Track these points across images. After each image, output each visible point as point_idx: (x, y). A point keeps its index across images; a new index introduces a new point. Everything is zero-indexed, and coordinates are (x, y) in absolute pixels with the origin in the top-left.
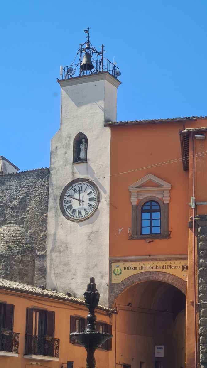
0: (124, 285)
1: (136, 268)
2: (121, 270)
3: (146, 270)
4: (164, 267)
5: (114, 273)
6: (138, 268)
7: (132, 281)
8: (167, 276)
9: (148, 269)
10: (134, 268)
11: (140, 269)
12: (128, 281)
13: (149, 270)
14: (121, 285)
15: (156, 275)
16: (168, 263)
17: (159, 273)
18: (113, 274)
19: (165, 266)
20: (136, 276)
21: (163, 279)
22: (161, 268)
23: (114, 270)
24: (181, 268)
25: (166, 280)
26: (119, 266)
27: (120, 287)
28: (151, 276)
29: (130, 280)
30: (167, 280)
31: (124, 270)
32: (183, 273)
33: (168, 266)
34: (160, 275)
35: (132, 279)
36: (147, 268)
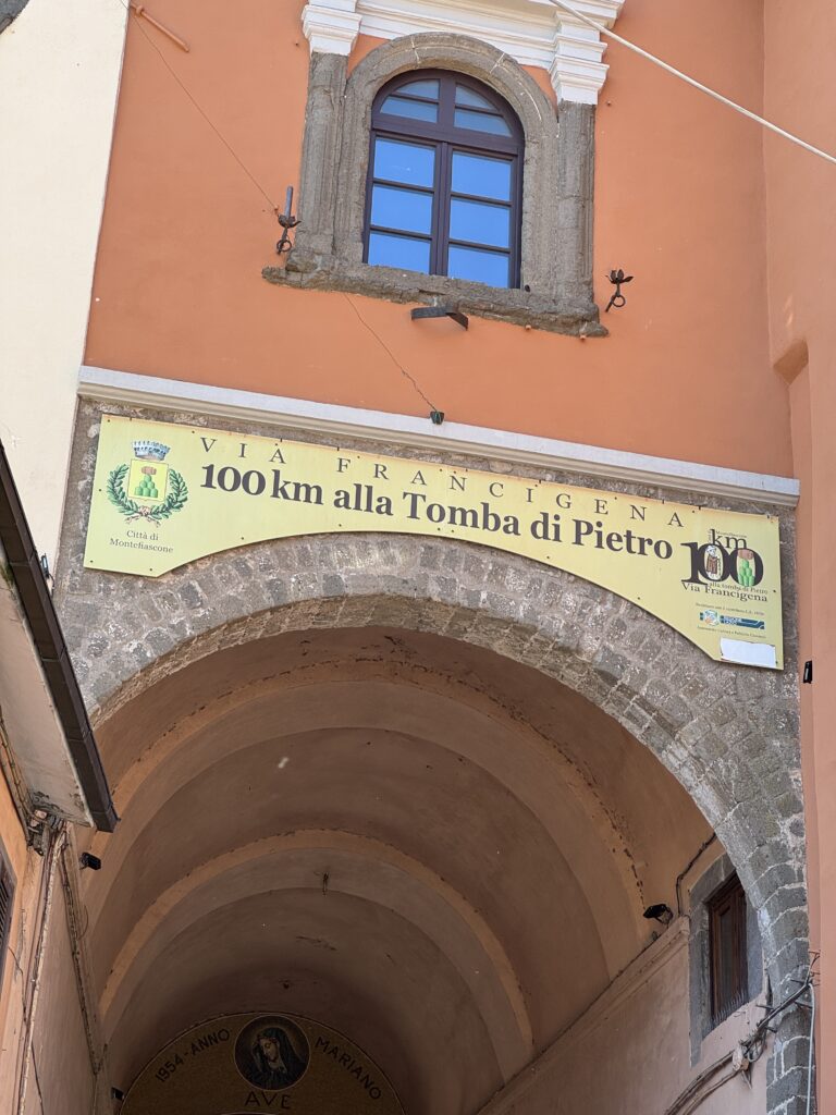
0: (192, 606)
1: (309, 493)
2: (176, 479)
3: (399, 521)
4: (545, 528)
5: (117, 496)
6: (329, 497)
7: (270, 584)
8: (570, 599)
9: (414, 515)
10: (290, 490)
11: (342, 501)
12: (229, 581)
13: (423, 526)
14: (168, 598)
15: (477, 575)
16: (583, 503)
17: (504, 568)
18: (101, 503)
19: (551, 521)
20: (304, 557)
21: (531, 612)
22: (524, 528)
23: (118, 475)
24: (683, 558)
25: (556, 623)
26: (161, 452)
27: (155, 615)
28: (433, 574)
29: (246, 572)
30: (568, 627)
31: (209, 484)
32: (700, 596)
33: (578, 523)
34: (513, 582)
35: (267, 568)
36: (401, 507)
